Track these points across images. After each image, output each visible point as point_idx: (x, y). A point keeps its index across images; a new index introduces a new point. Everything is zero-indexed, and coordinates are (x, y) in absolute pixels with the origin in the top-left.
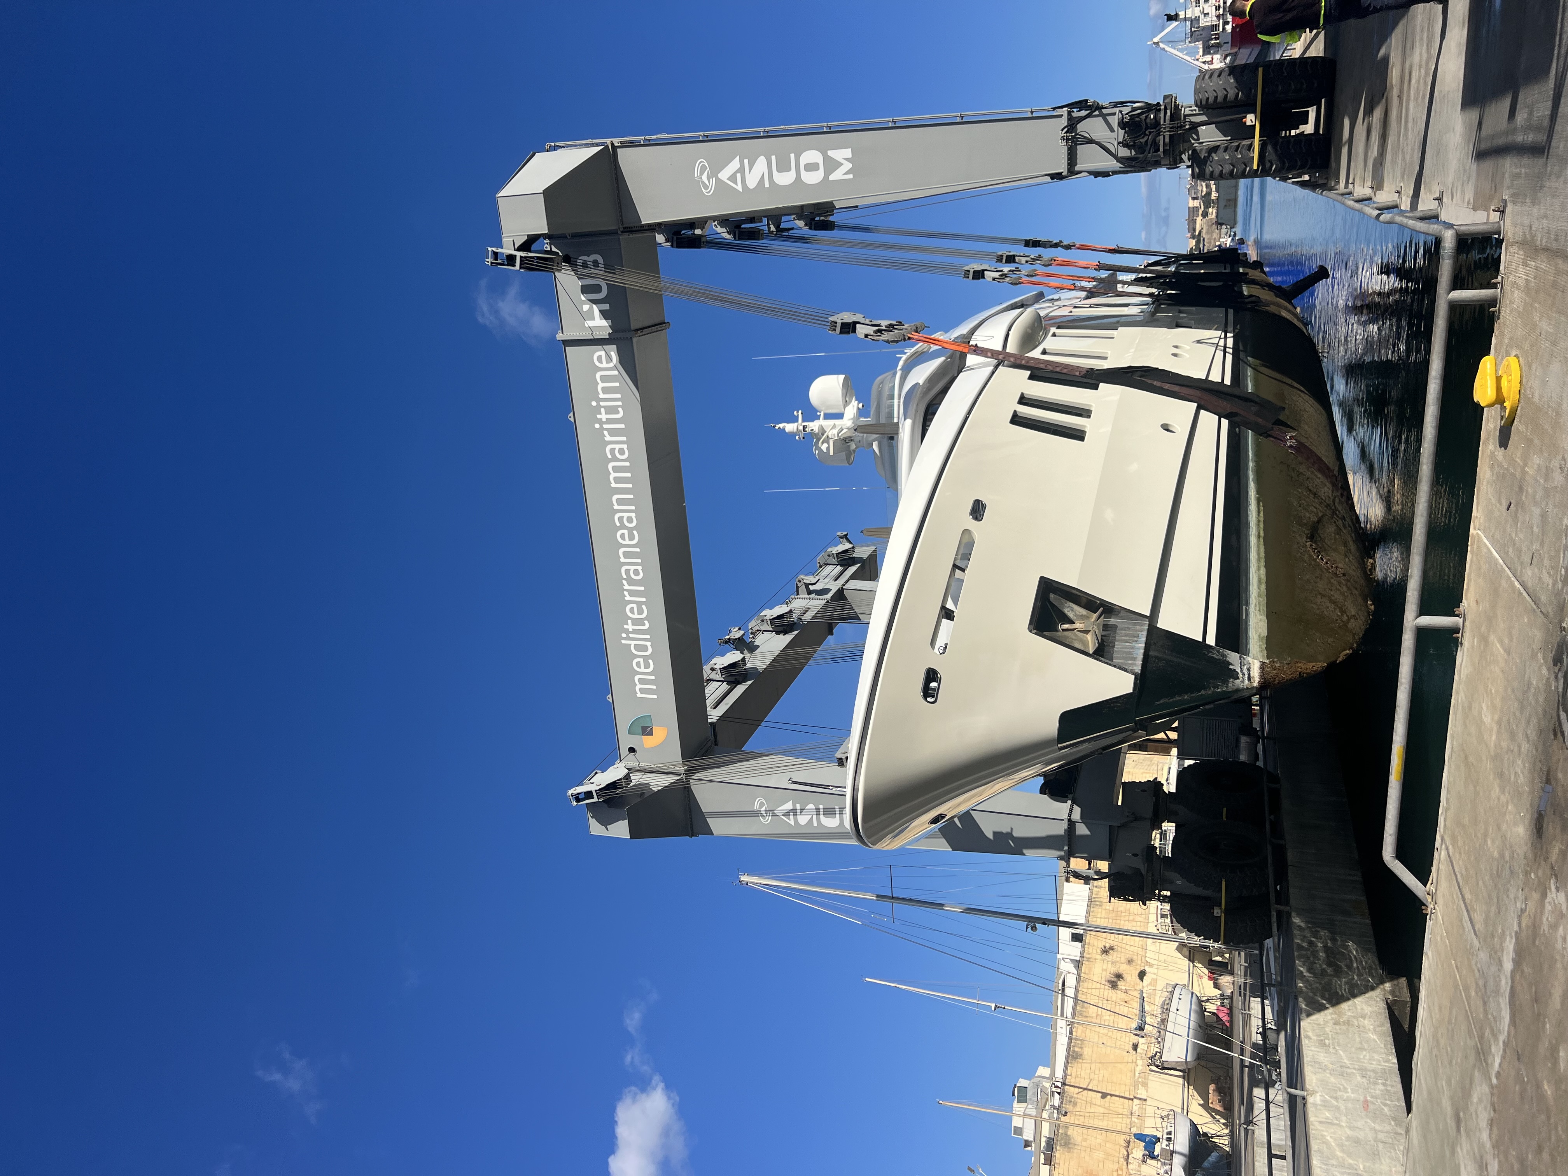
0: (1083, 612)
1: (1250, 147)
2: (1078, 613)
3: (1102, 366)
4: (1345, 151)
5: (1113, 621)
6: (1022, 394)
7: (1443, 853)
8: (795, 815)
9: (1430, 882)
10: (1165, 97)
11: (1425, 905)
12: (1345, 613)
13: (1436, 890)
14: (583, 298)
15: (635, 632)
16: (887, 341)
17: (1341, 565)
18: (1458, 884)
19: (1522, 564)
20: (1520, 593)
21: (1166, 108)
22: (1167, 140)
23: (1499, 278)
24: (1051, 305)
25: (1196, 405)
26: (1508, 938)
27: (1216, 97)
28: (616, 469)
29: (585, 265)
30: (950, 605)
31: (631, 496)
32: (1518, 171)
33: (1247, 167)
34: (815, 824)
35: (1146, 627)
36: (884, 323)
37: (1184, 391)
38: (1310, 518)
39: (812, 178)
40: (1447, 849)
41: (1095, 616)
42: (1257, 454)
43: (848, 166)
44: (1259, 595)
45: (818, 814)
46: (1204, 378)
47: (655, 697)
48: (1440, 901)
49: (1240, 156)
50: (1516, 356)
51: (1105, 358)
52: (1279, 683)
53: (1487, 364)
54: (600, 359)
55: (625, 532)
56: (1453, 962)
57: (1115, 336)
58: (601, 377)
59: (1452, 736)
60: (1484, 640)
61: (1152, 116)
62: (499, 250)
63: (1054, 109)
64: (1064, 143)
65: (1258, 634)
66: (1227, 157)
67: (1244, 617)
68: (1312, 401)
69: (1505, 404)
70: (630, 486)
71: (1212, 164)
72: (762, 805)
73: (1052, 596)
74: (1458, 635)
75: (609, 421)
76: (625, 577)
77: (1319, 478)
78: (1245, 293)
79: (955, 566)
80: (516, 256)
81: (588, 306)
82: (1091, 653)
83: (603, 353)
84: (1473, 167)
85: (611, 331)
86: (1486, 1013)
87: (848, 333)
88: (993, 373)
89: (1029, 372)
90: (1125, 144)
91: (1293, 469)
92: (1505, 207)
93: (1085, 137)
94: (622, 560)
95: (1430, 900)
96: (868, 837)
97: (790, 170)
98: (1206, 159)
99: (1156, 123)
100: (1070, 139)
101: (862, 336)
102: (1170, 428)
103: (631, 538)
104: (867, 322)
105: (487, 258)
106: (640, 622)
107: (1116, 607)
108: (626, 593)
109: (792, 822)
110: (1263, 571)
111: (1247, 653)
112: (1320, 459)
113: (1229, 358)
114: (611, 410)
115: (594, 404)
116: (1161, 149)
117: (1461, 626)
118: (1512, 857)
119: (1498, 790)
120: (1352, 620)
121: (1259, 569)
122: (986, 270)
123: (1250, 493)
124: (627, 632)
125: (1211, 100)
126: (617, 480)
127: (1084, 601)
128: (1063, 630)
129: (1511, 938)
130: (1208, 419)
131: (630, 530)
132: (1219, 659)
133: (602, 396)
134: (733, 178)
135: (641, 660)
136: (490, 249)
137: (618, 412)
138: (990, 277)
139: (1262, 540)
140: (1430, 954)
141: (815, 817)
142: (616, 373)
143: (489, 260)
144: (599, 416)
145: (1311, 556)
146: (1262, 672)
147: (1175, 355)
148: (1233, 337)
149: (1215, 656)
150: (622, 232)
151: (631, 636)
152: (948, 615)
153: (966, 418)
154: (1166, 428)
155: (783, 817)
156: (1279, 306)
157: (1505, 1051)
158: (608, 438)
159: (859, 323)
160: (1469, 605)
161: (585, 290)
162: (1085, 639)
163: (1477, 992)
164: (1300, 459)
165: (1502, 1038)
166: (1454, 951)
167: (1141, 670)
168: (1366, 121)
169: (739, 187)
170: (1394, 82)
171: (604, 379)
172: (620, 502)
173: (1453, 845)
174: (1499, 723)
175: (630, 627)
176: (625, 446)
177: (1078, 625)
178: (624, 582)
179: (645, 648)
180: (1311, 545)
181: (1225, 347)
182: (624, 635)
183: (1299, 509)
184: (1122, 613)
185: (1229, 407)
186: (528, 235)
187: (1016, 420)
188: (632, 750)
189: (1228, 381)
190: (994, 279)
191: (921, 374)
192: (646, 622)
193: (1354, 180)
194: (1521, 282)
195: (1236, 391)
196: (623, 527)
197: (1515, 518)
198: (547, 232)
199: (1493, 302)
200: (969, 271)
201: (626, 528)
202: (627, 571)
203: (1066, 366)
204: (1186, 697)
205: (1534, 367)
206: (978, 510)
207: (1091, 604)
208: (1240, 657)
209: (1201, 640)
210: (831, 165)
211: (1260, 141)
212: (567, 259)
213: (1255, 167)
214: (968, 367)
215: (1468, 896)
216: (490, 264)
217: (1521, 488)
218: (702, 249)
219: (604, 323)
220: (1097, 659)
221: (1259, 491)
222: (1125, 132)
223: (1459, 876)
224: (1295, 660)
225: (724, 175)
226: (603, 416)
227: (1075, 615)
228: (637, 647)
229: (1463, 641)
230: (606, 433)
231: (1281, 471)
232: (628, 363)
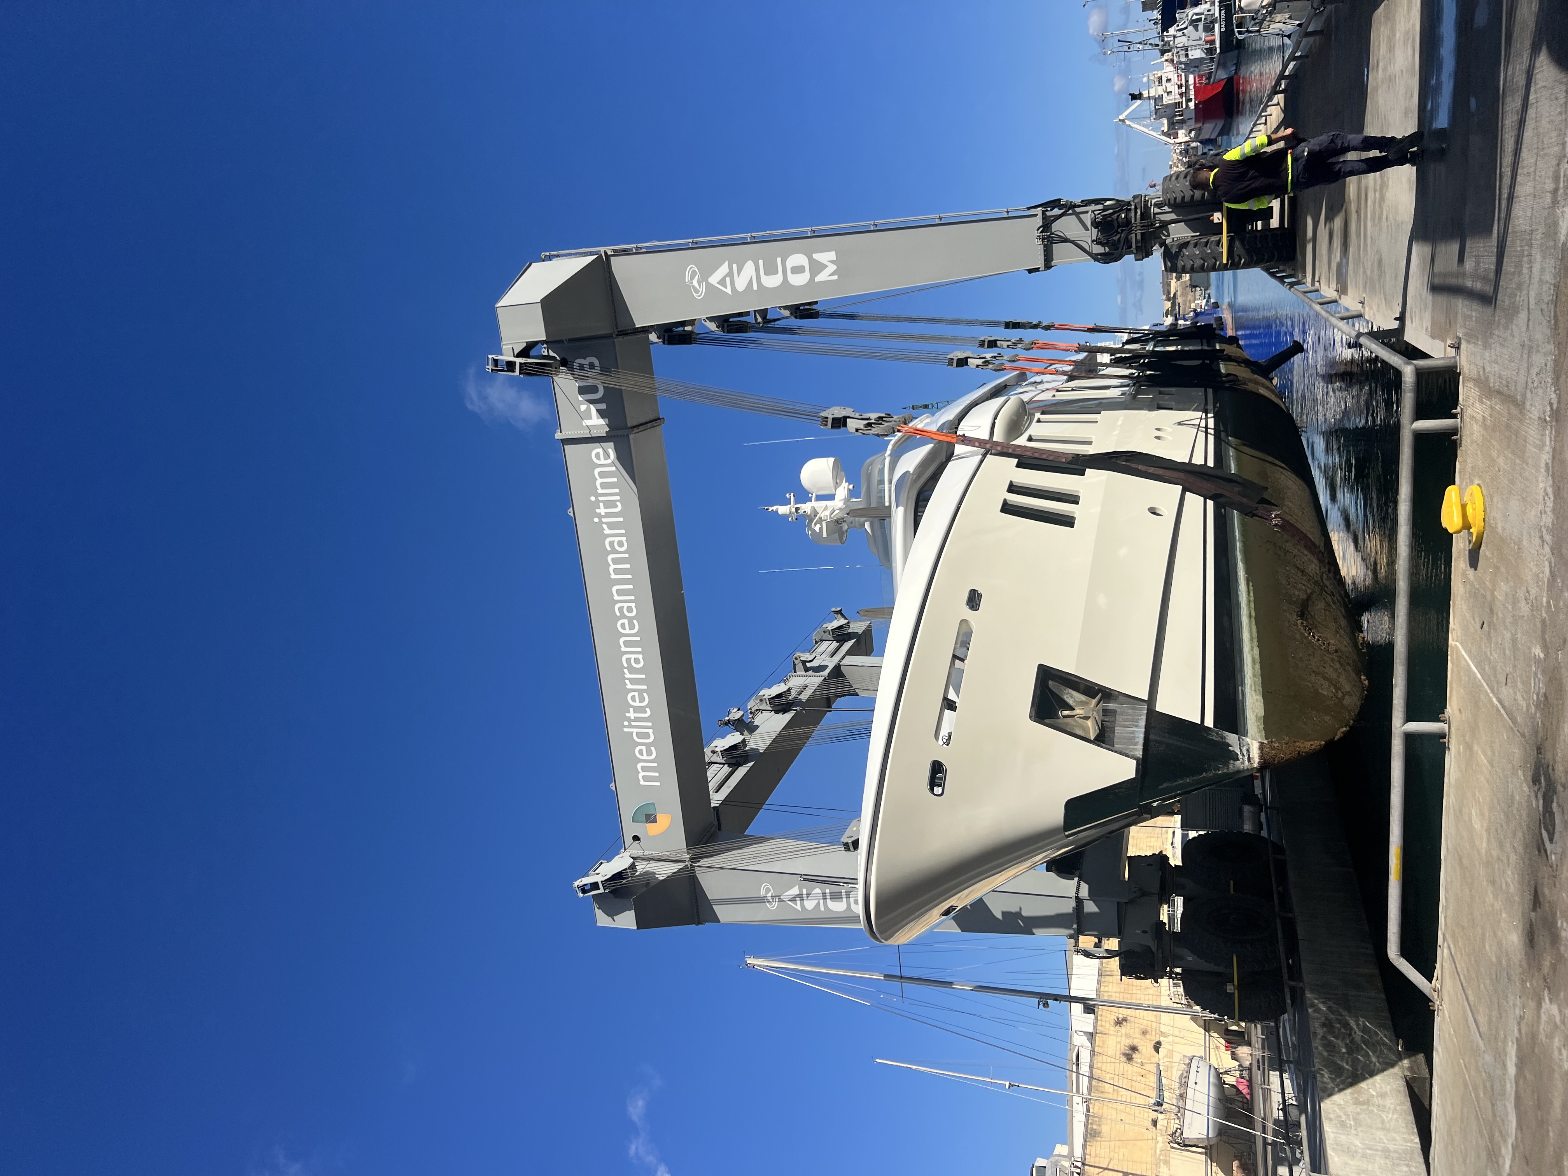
0: (1082, 698)
1: (1219, 242)
2: (1077, 699)
3: (1088, 451)
4: (1309, 247)
5: (1112, 706)
6: (1011, 482)
7: (1446, 951)
8: (802, 900)
9: (1435, 978)
10: (1135, 197)
11: (1431, 1001)
12: (1340, 689)
13: (1441, 987)
14: (580, 398)
15: (637, 719)
16: (878, 435)
17: (1332, 642)
18: (1462, 984)
19: (1498, 682)
20: (1498, 710)
21: (1136, 208)
22: (1139, 237)
23: (1459, 409)
24: (1034, 388)
25: (1181, 487)
26: (1510, 1044)
27: (1183, 197)
28: (615, 561)
29: (581, 367)
30: (952, 696)
31: (631, 587)
32: (1469, 313)
33: (1216, 261)
34: (822, 909)
35: (1146, 712)
36: (873, 416)
37: (1168, 473)
38: (1299, 596)
39: (798, 280)
40: (1449, 948)
41: (1094, 701)
42: (1243, 534)
43: (832, 268)
44: (1254, 676)
45: (825, 898)
46: (1187, 461)
47: (658, 784)
48: (1446, 998)
49: (1209, 251)
50: (1479, 485)
51: (1090, 443)
52: (1278, 763)
53: (1451, 493)
54: (598, 456)
55: (626, 621)
56: (1462, 1061)
57: (1098, 420)
58: (599, 473)
59: (1446, 835)
60: (1469, 747)
61: (1123, 216)
62: (500, 357)
63: (1029, 208)
64: (1040, 242)
65: (1255, 714)
66: (1198, 253)
67: (1241, 698)
68: (1294, 477)
69: (1471, 530)
70: (630, 576)
71: (1183, 259)
72: (768, 890)
73: (1051, 683)
74: (1445, 740)
75: (608, 515)
76: (626, 665)
77: (1306, 555)
78: (1223, 371)
79: (955, 657)
80: (515, 362)
81: (586, 406)
82: (1092, 739)
83: (600, 450)
84: (1429, 297)
85: (608, 430)
86: (1494, 1115)
87: (839, 427)
88: (982, 461)
89: (1017, 460)
90: (1098, 242)
91: (1280, 548)
92: (1459, 344)
93: (1060, 237)
94: (623, 649)
95: (1436, 997)
96: (881, 933)
97: (777, 273)
98: (1178, 254)
99: (1128, 222)
100: (1045, 239)
101: (854, 431)
102: (1157, 512)
103: (632, 627)
104: (857, 416)
105: (488, 365)
106: (642, 710)
107: (1114, 692)
108: (627, 682)
109: (799, 907)
110: (1256, 651)
111: (1246, 735)
112: (1305, 536)
113: (1211, 439)
114: (610, 504)
115: (593, 499)
116: (1134, 246)
117: (1447, 731)
118: (1508, 965)
119: (1491, 896)
120: (1347, 697)
121: (1252, 649)
122: (970, 358)
123: (1239, 574)
124: (629, 719)
125: (1179, 200)
126: (616, 571)
127: (1082, 686)
128: (1064, 717)
129: (1513, 1043)
130: (1194, 501)
131: (630, 620)
132: (1218, 741)
133: (600, 491)
134: (722, 282)
135: (644, 748)
136: (490, 357)
137: (616, 506)
138: (973, 364)
139: (1253, 620)
140: (1440, 1050)
141: (821, 901)
142: (614, 469)
143: (490, 367)
144: (598, 511)
145: (1302, 634)
146: (1261, 753)
147: (1158, 438)
148: (1214, 417)
149: (1214, 738)
150: (617, 335)
151: (633, 724)
152: (950, 705)
153: (958, 509)
154: (1153, 511)
155: (789, 902)
156: (1257, 383)
157: (1513, 1153)
158: (607, 531)
159: (849, 417)
160: (1453, 711)
161: (582, 391)
162: (1085, 725)
163: (1484, 1093)
164: (1286, 536)
165: (1510, 1141)
166: (1462, 1051)
167: (1143, 755)
168: (1328, 226)
169: (729, 291)
170: (1352, 198)
171: (602, 475)
172: (620, 592)
173: (1455, 946)
174: (1488, 831)
175: (632, 715)
176: (624, 539)
177: (1078, 711)
178: (626, 671)
179: (647, 736)
180: (1302, 623)
181: (1206, 427)
182: (626, 723)
183: (1288, 587)
184: (1121, 697)
185: (1213, 489)
186: (527, 342)
187: (1007, 508)
188: (636, 838)
189: (1211, 463)
190: (977, 366)
191: (911, 461)
192: (648, 709)
193: (1320, 278)
194: (1479, 417)
195: (1219, 473)
196: (623, 616)
197: (1489, 637)
198: (545, 339)
199: (1455, 431)
200: (953, 359)
201: (625, 617)
202: (628, 660)
203: (1053, 452)
204: (1188, 780)
205: (1495, 499)
206: (974, 600)
207: (1090, 689)
208: (1239, 738)
209: (1199, 722)
210: (816, 267)
211: (1227, 237)
212: (564, 362)
213: (1225, 261)
214: (958, 455)
215: (1471, 998)
216: (490, 371)
217: (1492, 611)
218: (693, 345)
219: (602, 422)
220: (1098, 745)
221: (1248, 571)
222: (1098, 231)
223: (1462, 977)
224: (1293, 739)
225: (714, 279)
226: (602, 510)
227: (1075, 701)
228: (640, 735)
229: (1450, 746)
230: (605, 526)
231: (1268, 550)
232: (625, 459)
